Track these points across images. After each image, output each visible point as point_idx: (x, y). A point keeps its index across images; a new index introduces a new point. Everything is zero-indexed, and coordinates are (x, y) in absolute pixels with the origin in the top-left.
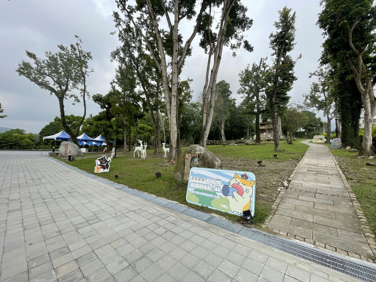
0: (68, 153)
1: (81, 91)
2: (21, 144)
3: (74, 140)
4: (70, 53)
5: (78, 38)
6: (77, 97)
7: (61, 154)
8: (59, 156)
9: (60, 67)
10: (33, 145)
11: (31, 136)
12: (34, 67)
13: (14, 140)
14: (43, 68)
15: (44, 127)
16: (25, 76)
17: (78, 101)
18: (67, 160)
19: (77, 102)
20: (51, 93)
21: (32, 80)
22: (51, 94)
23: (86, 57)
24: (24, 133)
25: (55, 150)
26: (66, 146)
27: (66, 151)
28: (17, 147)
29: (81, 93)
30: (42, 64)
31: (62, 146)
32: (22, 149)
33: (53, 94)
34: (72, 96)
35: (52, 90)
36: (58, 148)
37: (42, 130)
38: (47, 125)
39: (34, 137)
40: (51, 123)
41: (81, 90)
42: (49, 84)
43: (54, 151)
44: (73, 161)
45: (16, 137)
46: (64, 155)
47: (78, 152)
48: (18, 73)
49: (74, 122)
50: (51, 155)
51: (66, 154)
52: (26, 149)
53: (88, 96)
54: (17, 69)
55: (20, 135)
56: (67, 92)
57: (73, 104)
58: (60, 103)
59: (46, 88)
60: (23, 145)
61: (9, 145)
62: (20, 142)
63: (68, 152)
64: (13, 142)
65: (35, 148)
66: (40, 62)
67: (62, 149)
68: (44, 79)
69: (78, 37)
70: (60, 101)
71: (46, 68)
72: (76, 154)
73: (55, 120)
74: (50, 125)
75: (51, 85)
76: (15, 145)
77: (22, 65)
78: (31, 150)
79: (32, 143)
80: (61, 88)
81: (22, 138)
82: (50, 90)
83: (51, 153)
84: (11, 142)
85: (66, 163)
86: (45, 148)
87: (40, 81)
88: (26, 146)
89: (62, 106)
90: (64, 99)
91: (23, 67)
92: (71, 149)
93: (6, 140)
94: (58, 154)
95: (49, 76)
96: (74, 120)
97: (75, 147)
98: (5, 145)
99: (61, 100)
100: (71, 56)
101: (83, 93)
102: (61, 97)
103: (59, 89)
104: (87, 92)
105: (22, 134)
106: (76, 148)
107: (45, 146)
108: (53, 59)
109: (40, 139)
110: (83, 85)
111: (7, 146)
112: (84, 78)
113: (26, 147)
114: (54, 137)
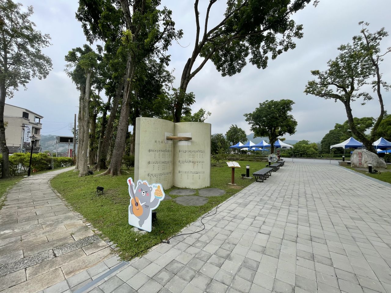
0: (363, 163)
1: (374, 85)
2: (308, 153)
3: (369, 148)
4: (353, 47)
5: (364, 23)
6: (368, 94)
7: (354, 164)
8: (351, 166)
9: (342, 69)
10: (317, 154)
11: (314, 146)
12: (318, 82)
13: (303, 150)
14: (326, 79)
15: (325, 136)
16: (311, 93)
17: (370, 98)
18: (367, 172)
19: (368, 100)
20: (336, 100)
21: (316, 95)
22: (336, 102)
23: (376, 39)
24: (309, 143)
25: (345, 158)
26: (360, 155)
27: (360, 160)
28: (305, 155)
29: (374, 87)
30: (325, 75)
31: (354, 155)
32: (308, 157)
33: (338, 100)
34: (360, 95)
35: (336, 97)
36: (349, 156)
37: (323, 139)
38: (327, 134)
39: (317, 146)
40: (330, 131)
41: (373, 83)
42: (332, 92)
43: (344, 160)
44: (375, 173)
45: (304, 147)
46: (358, 165)
47: (378, 163)
48: (305, 93)
49: (359, 126)
50: (341, 165)
51: (361, 164)
52: (312, 157)
53: (385, 87)
54: (305, 90)
55: (307, 146)
56: (354, 93)
57: (363, 104)
58: (346, 108)
59: (330, 97)
60: (310, 154)
61: (300, 154)
62: (307, 151)
63: (363, 161)
64: (302, 152)
65: (319, 157)
66: (323, 75)
67: (354, 158)
68: (327, 89)
69: (362, 22)
70: (346, 106)
71: (329, 78)
72: (375, 165)
73: (336, 127)
74: (329, 133)
75: (335, 92)
76: (304, 154)
77: (308, 85)
78: (316, 158)
79: (316, 152)
80: (346, 91)
81: (308, 148)
82: (334, 98)
83: (341, 162)
84: (301, 152)
85: (367, 175)
86: (328, 157)
87: (323, 92)
88: (312, 154)
89: (349, 110)
90: (351, 101)
91: (309, 86)
92: (367, 158)
93: (298, 150)
94: (349, 163)
95: (332, 84)
96: (359, 124)
97: (372, 156)
98: (297, 154)
99: (347, 104)
100: (354, 49)
101: (376, 87)
102: (346, 101)
103: (344, 93)
104: (382, 83)
105: (308, 144)
106: (374, 158)
107: (327, 155)
108: (335, 65)
109: (322, 148)
110: (376, 75)
111: (298, 154)
112: (376, 66)
113: (312, 156)
114: (343, 145)
